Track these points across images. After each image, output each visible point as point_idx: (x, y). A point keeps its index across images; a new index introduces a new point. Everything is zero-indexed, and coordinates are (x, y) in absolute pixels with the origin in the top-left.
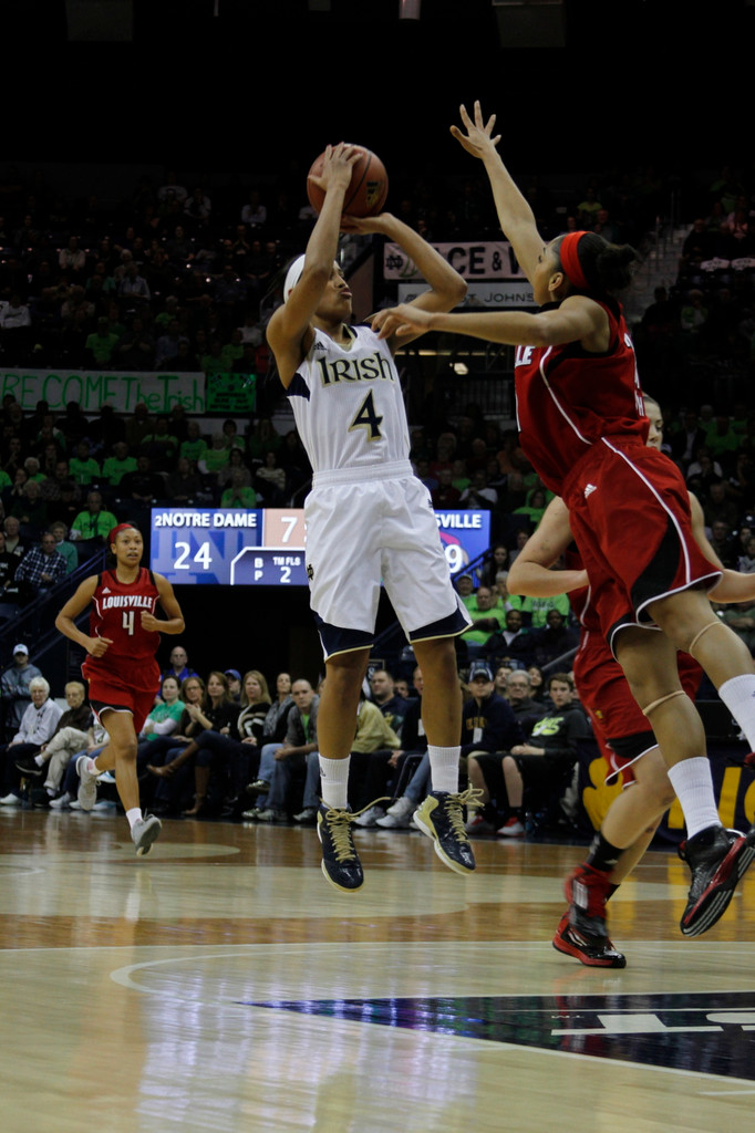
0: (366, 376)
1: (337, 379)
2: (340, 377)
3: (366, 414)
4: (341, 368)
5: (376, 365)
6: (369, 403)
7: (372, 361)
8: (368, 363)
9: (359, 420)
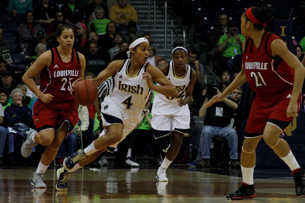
0: (132, 91)
1: (122, 90)
2: (123, 89)
3: (127, 102)
4: (124, 87)
5: (136, 89)
6: (129, 99)
7: (136, 87)
8: (134, 88)
9: (124, 102)
